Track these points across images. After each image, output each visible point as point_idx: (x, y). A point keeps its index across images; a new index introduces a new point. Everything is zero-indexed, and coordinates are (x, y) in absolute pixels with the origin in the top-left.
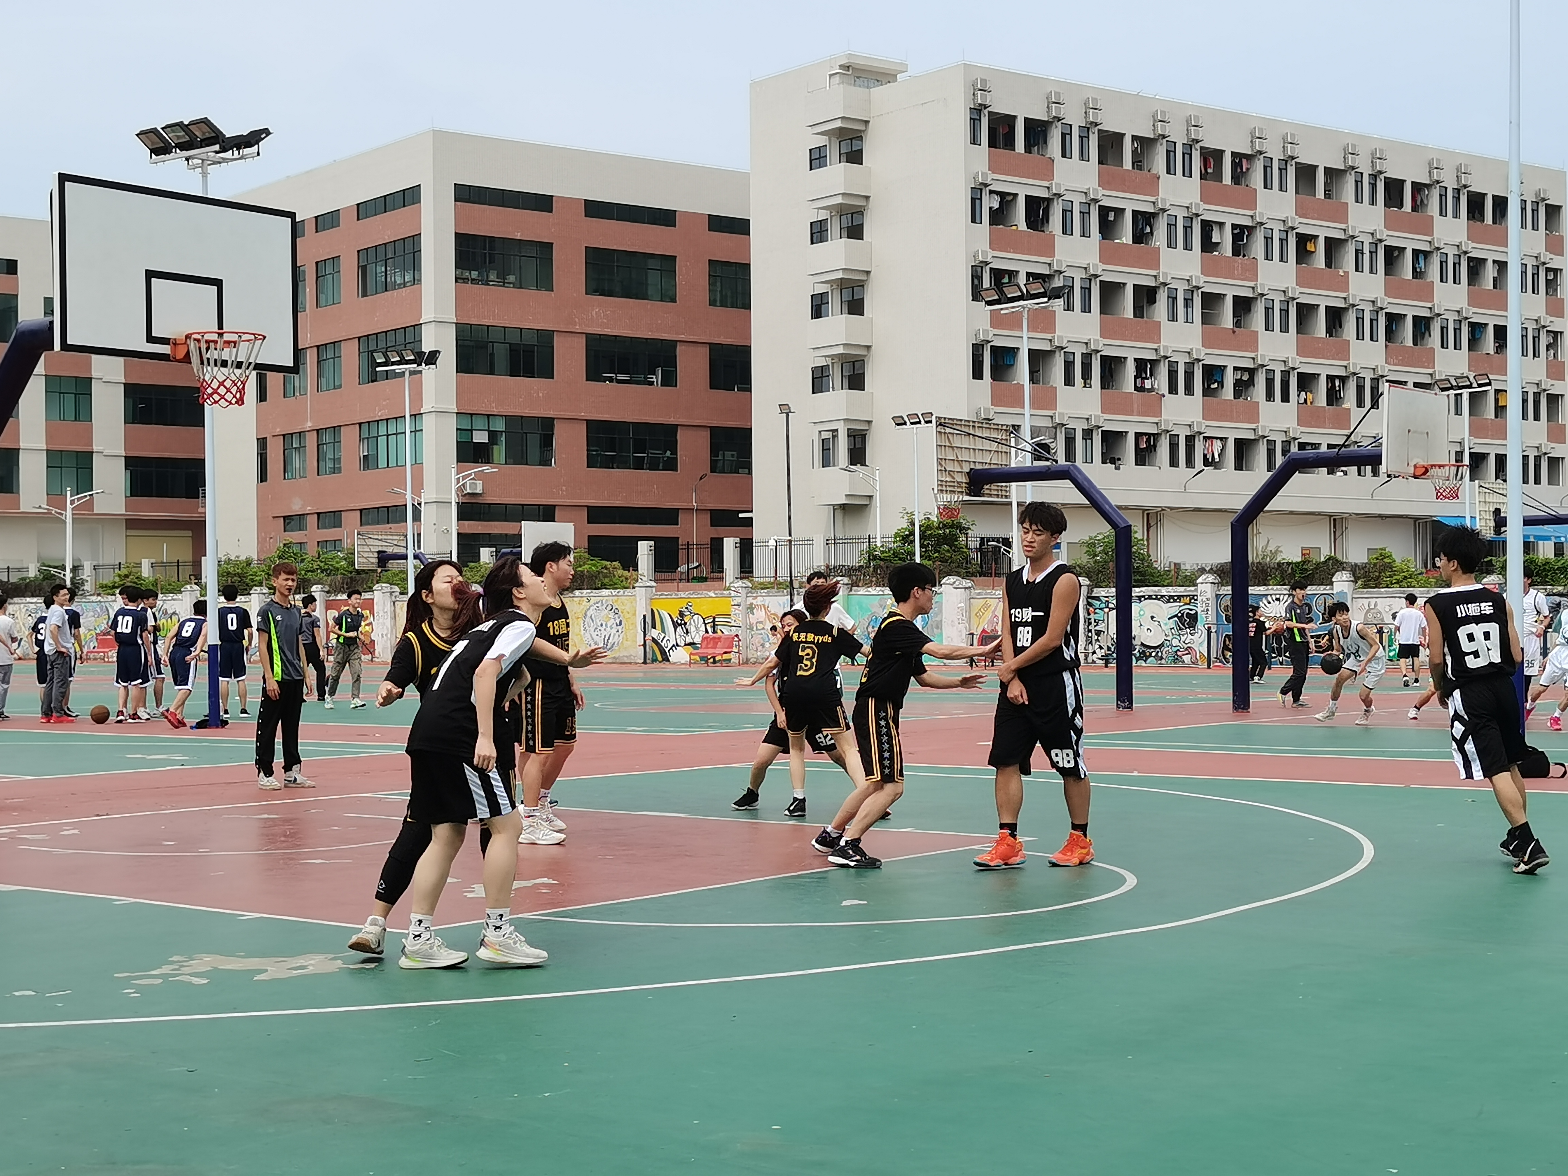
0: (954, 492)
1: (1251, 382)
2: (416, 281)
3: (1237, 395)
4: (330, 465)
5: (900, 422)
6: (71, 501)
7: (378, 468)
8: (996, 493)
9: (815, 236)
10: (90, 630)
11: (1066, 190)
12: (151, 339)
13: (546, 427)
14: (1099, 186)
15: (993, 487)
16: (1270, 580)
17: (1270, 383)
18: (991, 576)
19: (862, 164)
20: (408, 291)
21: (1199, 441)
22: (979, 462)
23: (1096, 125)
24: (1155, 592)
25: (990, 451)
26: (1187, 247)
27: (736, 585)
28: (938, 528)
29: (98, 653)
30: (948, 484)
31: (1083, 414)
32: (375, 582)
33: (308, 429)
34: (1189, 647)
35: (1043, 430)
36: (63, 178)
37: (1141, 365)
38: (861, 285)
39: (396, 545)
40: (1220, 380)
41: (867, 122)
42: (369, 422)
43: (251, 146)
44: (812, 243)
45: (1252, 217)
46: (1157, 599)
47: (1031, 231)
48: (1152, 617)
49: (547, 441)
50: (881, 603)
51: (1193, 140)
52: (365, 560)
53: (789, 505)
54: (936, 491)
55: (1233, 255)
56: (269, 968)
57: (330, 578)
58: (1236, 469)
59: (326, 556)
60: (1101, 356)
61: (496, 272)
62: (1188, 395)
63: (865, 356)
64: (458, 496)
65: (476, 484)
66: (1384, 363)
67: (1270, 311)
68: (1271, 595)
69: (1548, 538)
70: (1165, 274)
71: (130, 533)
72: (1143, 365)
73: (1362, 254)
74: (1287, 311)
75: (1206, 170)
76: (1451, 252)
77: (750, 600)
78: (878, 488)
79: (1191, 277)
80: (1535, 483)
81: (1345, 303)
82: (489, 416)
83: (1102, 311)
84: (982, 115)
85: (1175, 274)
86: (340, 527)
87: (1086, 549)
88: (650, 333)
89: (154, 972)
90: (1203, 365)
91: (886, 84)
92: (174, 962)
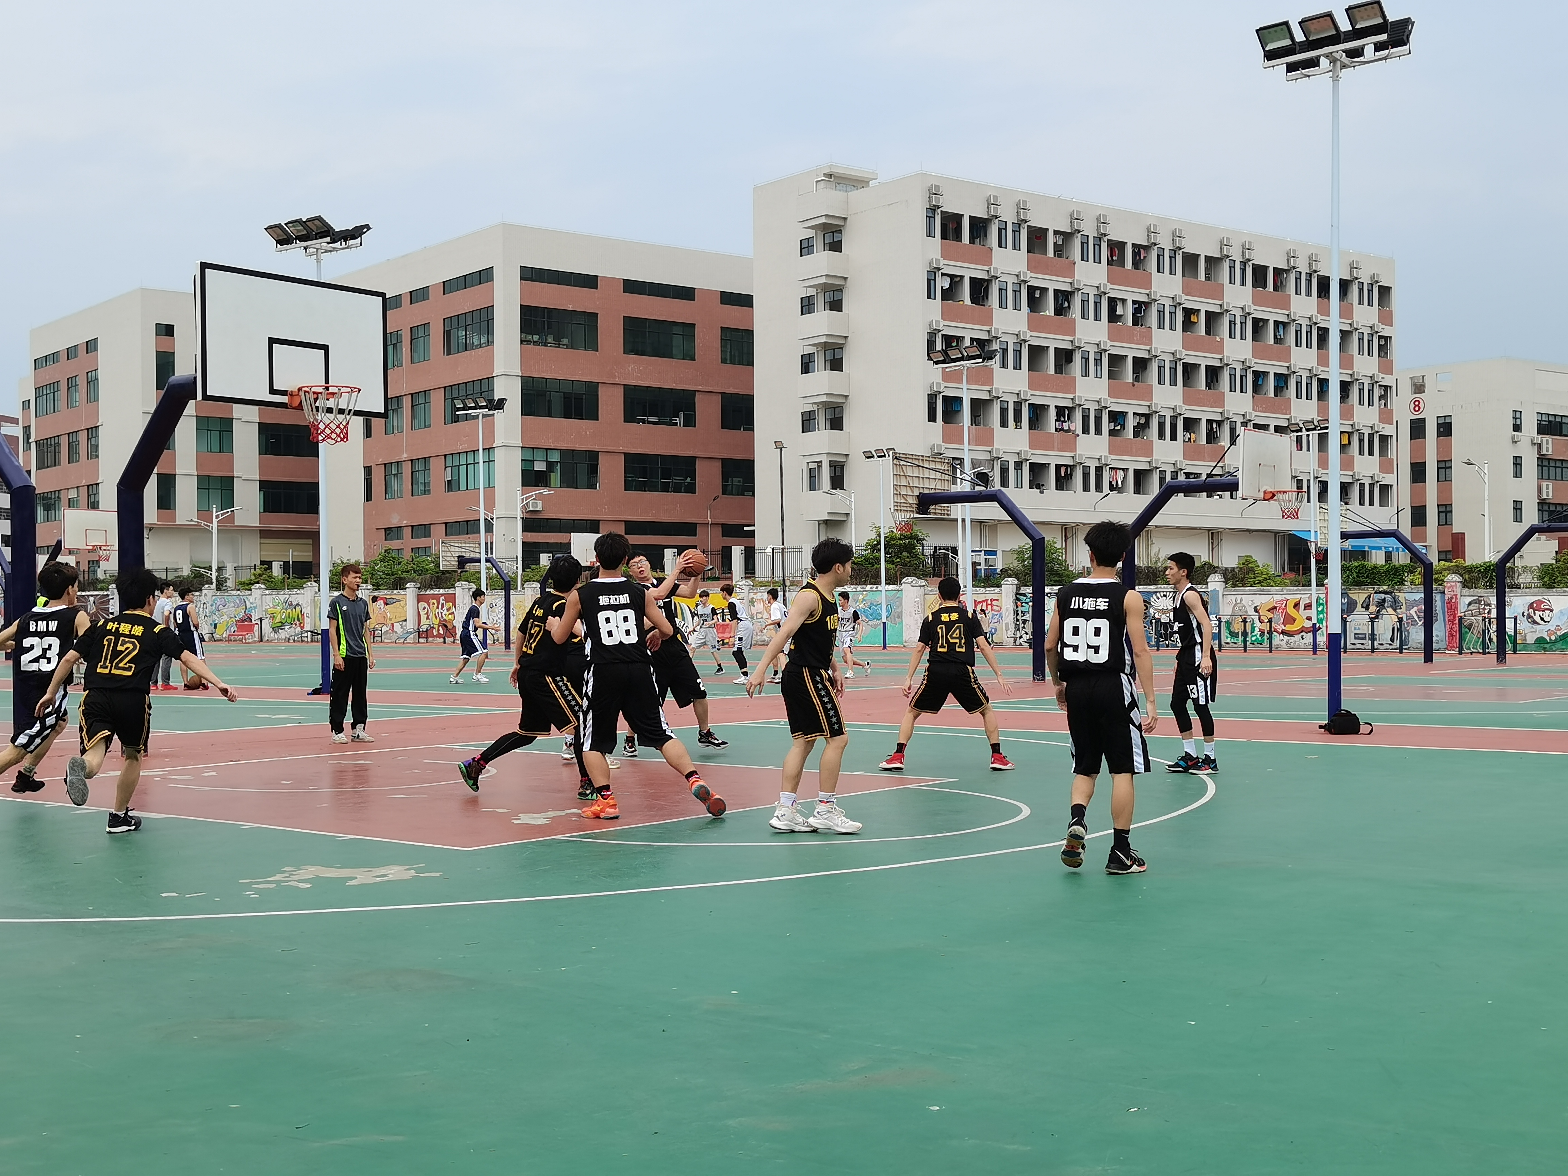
0: (907, 511)
1: (1147, 425)
2: (490, 343)
3: (1136, 434)
4: (421, 487)
5: (868, 455)
6: (216, 516)
7: (459, 490)
8: (940, 512)
9: (804, 308)
10: (231, 618)
11: (1002, 273)
12: (272, 391)
13: (591, 459)
14: (1028, 270)
15: (937, 507)
17: (1162, 425)
19: (841, 252)
20: (483, 351)
21: (1106, 471)
22: (926, 488)
23: (1026, 221)
25: (935, 479)
26: (1097, 318)
28: (900, 539)
29: (238, 635)
30: (902, 505)
31: (1015, 450)
32: (457, 580)
33: (404, 459)
35: (983, 462)
36: (204, 266)
37: (1060, 410)
38: (841, 347)
39: (472, 551)
40: (1123, 423)
41: (846, 219)
42: (452, 454)
43: (356, 238)
44: (802, 314)
45: (1148, 295)
47: (975, 305)
49: (593, 470)
51: (1102, 234)
52: (448, 563)
53: (782, 520)
54: (892, 511)
55: (1133, 325)
56: (358, 876)
57: (421, 577)
58: (1135, 494)
59: (418, 559)
60: (1029, 404)
61: (552, 336)
62: (1097, 435)
63: (844, 403)
64: (522, 512)
65: (536, 503)
66: (1251, 410)
67: (1162, 369)
68: (1160, 592)
69: (1380, 548)
70: (1080, 340)
71: (263, 541)
72: (1062, 410)
73: (1235, 324)
74: (1176, 369)
75: (1112, 258)
76: (1304, 323)
77: (752, 595)
78: (853, 507)
79: (1100, 341)
80: (1370, 505)
81: (1221, 363)
82: (547, 449)
83: (1031, 368)
84: (936, 214)
85: (1088, 340)
86: (430, 537)
87: (1017, 556)
88: (674, 385)
89: (270, 879)
90: (1109, 411)
91: (861, 188)
92: (286, 871)
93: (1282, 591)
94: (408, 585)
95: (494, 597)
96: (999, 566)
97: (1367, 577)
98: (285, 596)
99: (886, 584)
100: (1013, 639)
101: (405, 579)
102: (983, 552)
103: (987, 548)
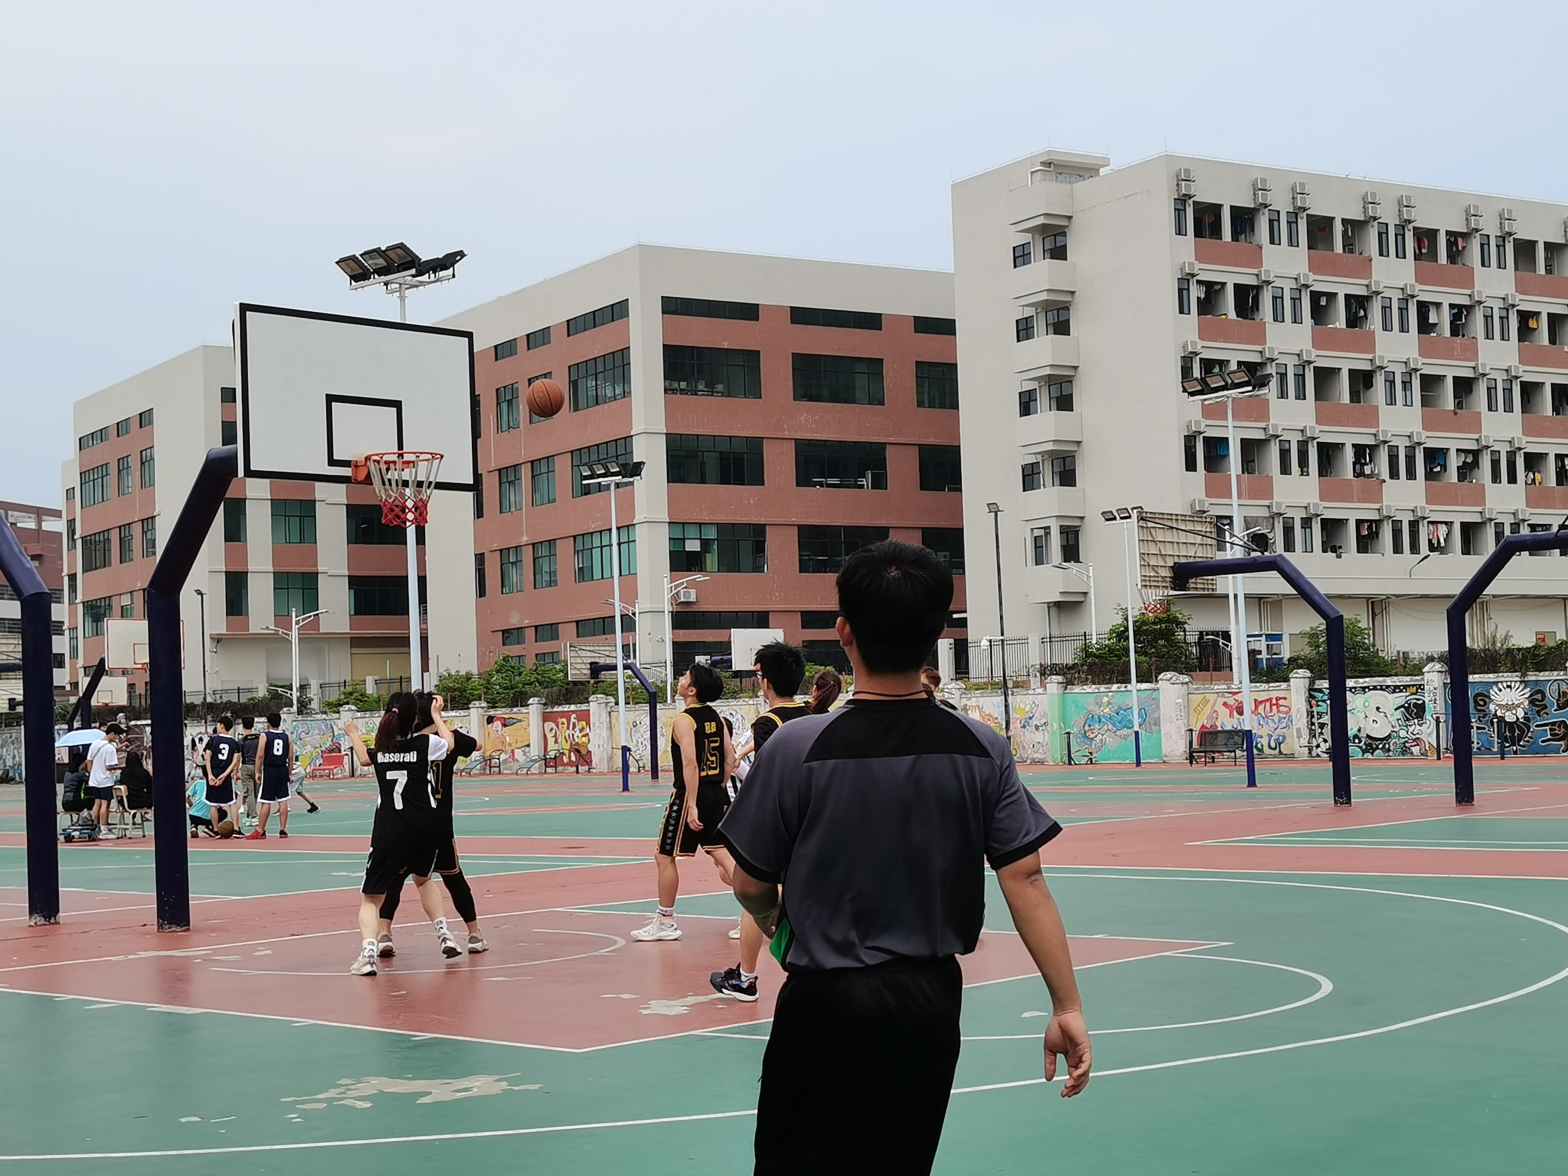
0: (1159, 587)
1: (1475, 464)
2: (626, 394)
3: (1462, 477)
4: (546, 578)
5: (1110, 517)
6: (296, 621)
7: (592, 580)
8: (1202, 586)
9: (1021, 333)
10: (316, 748)
11: (1276, 276)
12: (332, 462)
13: (758, 533)
14: (1310, 271)
15: (1198, 581)
16: (1500, 667)
17: (1495, 464)
18: (1208, 671)
19: (1066, 259)
20: (618, 404)
21: (1424, 526)
22: (1183, 556)
23: (1305, 210)
24: (1380, 682)
25: (1194, 544)
26: (1404, 329)
27: (949, 687)
28: (1154, 623)
29: (324, 770)
30: (1152, 579)
31: (1301, 503)
32: (591, 693)
33: (524, 544)
34: (1418, 738)
35: (1260, 520)
36: (245, 308)
37: (1359, 450)
38: (1069, 380)
39: (608, 656)
40: (1443, 463)
41: (1070, 218)
42: (583, 535)
43: (448, 268)
44: (1018, 341)
45: (1470, 296)
46: (1381, 689)
47: (1241, 319)
48: (1378, 708)
49: (759, 548)
50: (1097, 701)
51: (1406, 220)
52: (578, 672)
53: (1001, 604)
54: (1140, 587)
55: (1451, 336)
56: (433, 1091)
57: (546, 690)
58: (1463, 554)
59: (543, 668)
60: (1318, 443)
61: (704, 382)
62: (1410, 479)
63: (1076, 451)
64: (671, 604)
65: (689, 593)
67: (1493, 390)
68: (1502, 682)
70: (1381, 357)
71: (355, 650)
72: (1362, 450)
74: (1511, 390)
75: (1420, 251)
77: (964, 701)
78: (1092, 585)
79: (1408, 359)
82: (700, 524)
83: (1317, 398)
84: (1187, 205)
85: (1392, 357)
86: (558, 639)
87: (1308, 640)
88: (859, 437)
89: (319, 1096)
90: (1424, 448)
91: (1089, 178)
92: (341, 1085)
94: (531, 701)
95: (637, 712)
96: (1286, 654)
99: (1138, 682)
100: (1307, 748)
101: (527, 693)
102: (1264, 636)
103: (1270, 632)
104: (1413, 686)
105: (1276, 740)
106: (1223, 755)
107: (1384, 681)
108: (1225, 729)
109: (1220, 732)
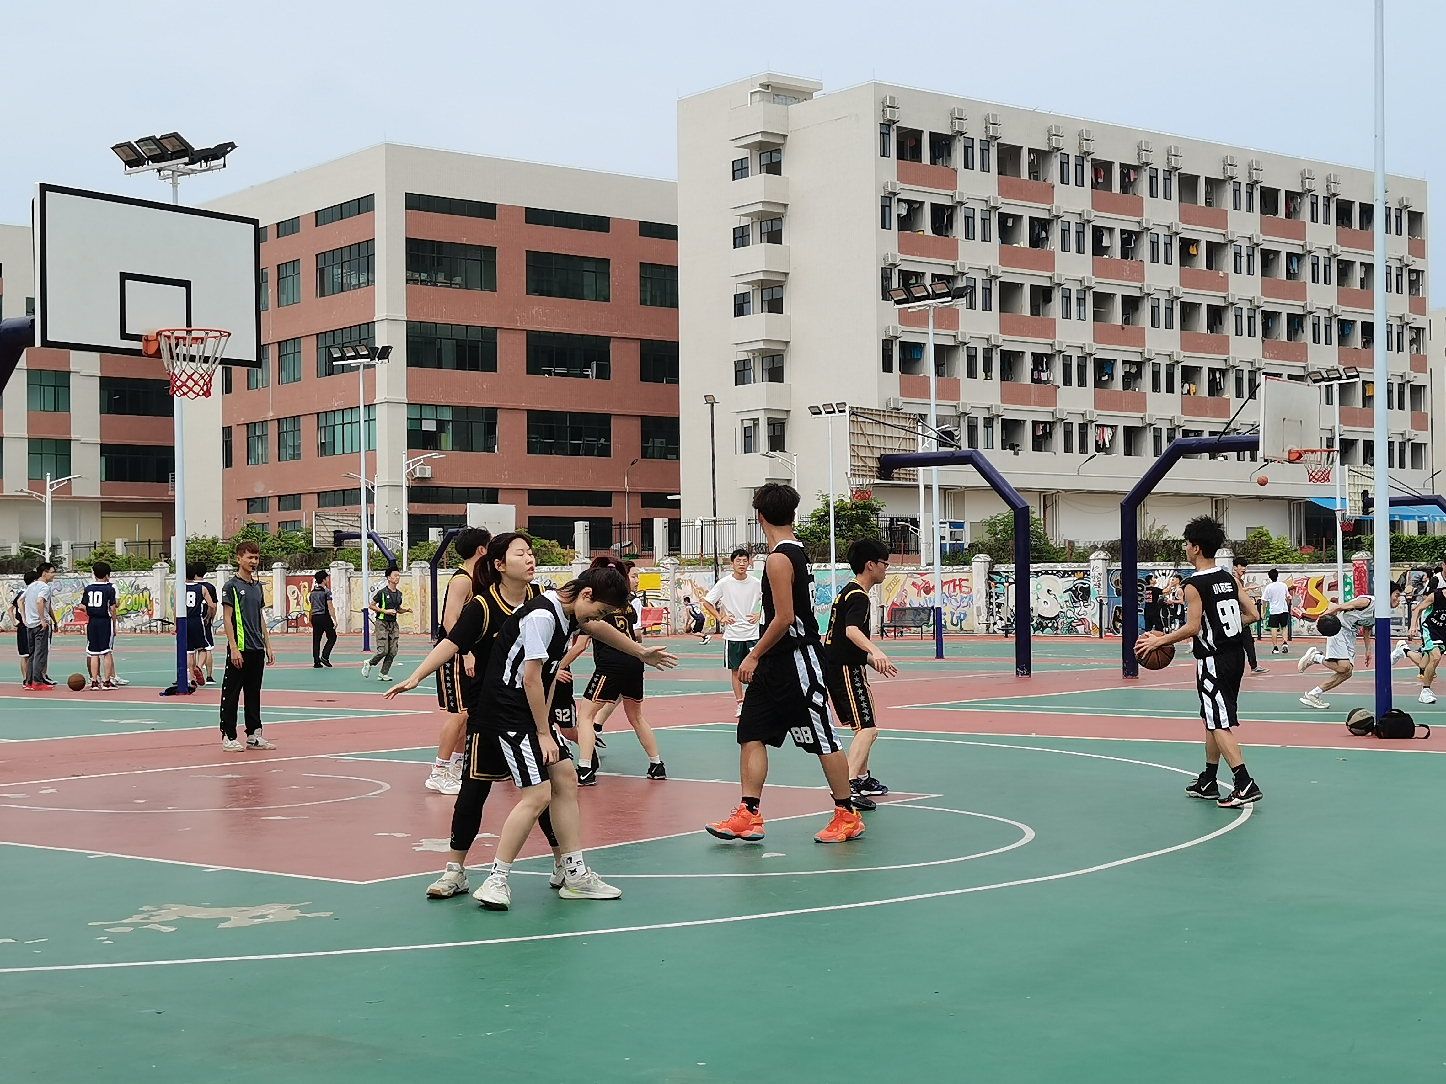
0: (866, 476)
1: (1139, 375)
2: (370, 282)
3: (1126, 386)
4: (290, 451)
5: (816, 411)
6: (50, 485)
7: (334, 454)
8: (904, 476)
9: (737, 240)
10: (67, 604)
11: (968, 198)
12: (124, 336)
13: (489, 416)
14: (999, 195)
15: (901, 471)
16: (1157, 556)
17: (1156, 375)
18: (900, 553)
19: (780, 175)
20: (363, 291)
21: (1091, 428)
22: (889, 449)
23: (996, 138)
24: (1051, 567)
25: (899, 438)
26: (1080, 250)
27: (664, 562)
28: (851, 509)
29: (75, 625)
30: (860, 468)
31: (985, 404)
32: (331, 560)
33: (270, 419)
34: (1083, 619)
35: (947, 419)
36: (44, 188)
37: (1038, 359)
38: (780, 285)
39: (351, 525)
40: (1111, 372)
41: (785, 136)
42: (326, 412)
43: (218, 158)
44: (735, 247)
45: (1139, 223)
46: (1052, 574)
47: (937, 236)
48: (1049, 591)
49: (490, 430)
51: (1085, 152)
52: (322, 540)
53: (714, 488)
54: (849, 475)
55: (1121, 258)
56: (232, 917)
57: (290, 556)
58: (1125, 455)
59: (286, 535)
60: (1001, 351)
61: (443, 274)
62: (1081, 386)
63: (784, 351)
64: (408, 480)
65: (424, 469)
66: (1261, 357)
67: (1156, 309)
68: (1158, 570)
69: (1412, 517)
70: (1060, 275)
71: (105, 514)
72: (1040, 358)
73: (1241, 257)
74: (1172, 309)
75: (1097, 180)
76: (1322, 255)
77: (678, 576)
78: (795, 473)
79: (1083, 278)
80: (1400, 467)
81: (1225, 302)
82: (436, 406)
83: (1003, 309)
84: (891, 129)
85: (1069, 276)
86: (300, 508)
87: (987, 528)
88: (586, 330)
89: (125, 921)
90: (1095, 359)
91: (803, 101)
92: (143, 912)
93: (1302, 568)
94: (275, 565)
95: (375, 578)
96: (967, 540)
97: (1402, 551)
98: (131, 579)
99: (836, 562)
100: (985, 625)
101: (271, 557)
102: (948, 523)
103: (953, 520)
104: (1081, 571)
105: (959, 618)
106: (910, 630)
107: (1055, 567)
108: (913, 606)
109: (908, 609)
